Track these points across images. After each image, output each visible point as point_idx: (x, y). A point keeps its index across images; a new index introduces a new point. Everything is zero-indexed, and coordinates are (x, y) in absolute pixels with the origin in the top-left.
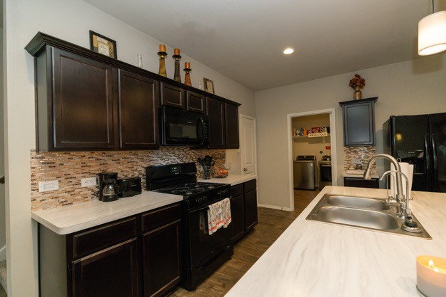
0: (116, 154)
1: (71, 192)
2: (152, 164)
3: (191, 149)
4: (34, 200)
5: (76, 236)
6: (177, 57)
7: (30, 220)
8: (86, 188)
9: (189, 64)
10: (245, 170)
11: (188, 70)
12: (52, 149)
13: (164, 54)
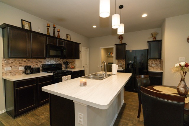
0: (31, 60)
1: (16, 71)
2: (45, 63)
3: (61, 59)
4: (3, 73)
5: (16, 82)
6: (54, 27)
7: (2, 79)
8: (21, 70)
9: (59, 30)
10: (84, 67)
11: (59, 32)
12: (9, 57)
13: (49, 27)
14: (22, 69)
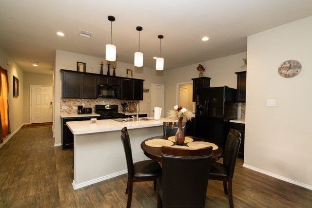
0: (84, 100)
1: (70, 110)
2: (98, 104)
4: (61, 111)
11: (114, 69)
14: (76, 108)
